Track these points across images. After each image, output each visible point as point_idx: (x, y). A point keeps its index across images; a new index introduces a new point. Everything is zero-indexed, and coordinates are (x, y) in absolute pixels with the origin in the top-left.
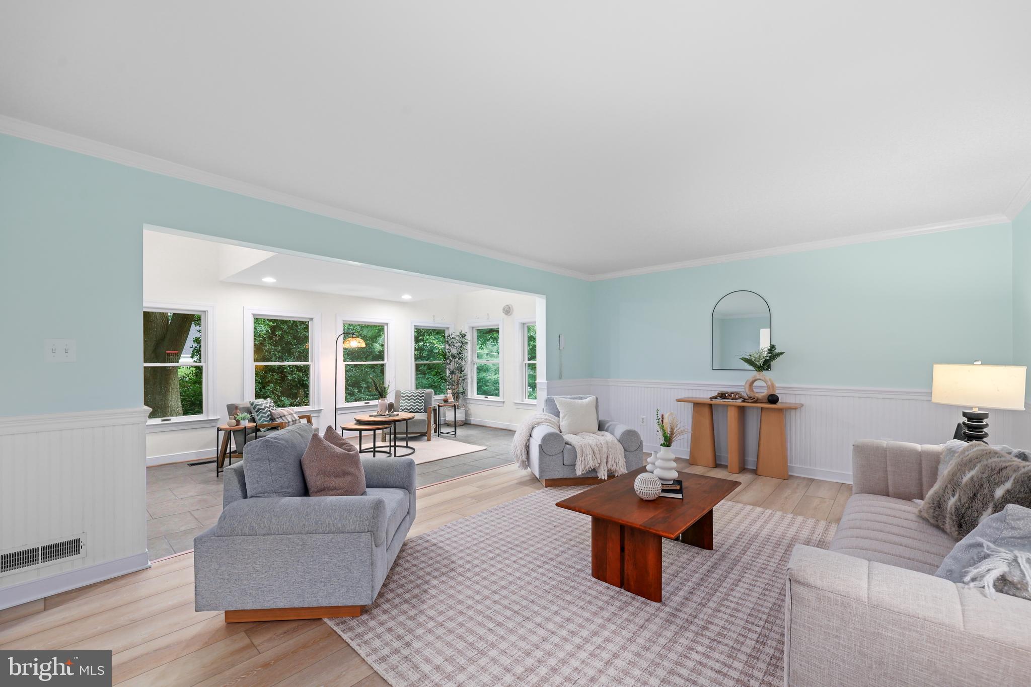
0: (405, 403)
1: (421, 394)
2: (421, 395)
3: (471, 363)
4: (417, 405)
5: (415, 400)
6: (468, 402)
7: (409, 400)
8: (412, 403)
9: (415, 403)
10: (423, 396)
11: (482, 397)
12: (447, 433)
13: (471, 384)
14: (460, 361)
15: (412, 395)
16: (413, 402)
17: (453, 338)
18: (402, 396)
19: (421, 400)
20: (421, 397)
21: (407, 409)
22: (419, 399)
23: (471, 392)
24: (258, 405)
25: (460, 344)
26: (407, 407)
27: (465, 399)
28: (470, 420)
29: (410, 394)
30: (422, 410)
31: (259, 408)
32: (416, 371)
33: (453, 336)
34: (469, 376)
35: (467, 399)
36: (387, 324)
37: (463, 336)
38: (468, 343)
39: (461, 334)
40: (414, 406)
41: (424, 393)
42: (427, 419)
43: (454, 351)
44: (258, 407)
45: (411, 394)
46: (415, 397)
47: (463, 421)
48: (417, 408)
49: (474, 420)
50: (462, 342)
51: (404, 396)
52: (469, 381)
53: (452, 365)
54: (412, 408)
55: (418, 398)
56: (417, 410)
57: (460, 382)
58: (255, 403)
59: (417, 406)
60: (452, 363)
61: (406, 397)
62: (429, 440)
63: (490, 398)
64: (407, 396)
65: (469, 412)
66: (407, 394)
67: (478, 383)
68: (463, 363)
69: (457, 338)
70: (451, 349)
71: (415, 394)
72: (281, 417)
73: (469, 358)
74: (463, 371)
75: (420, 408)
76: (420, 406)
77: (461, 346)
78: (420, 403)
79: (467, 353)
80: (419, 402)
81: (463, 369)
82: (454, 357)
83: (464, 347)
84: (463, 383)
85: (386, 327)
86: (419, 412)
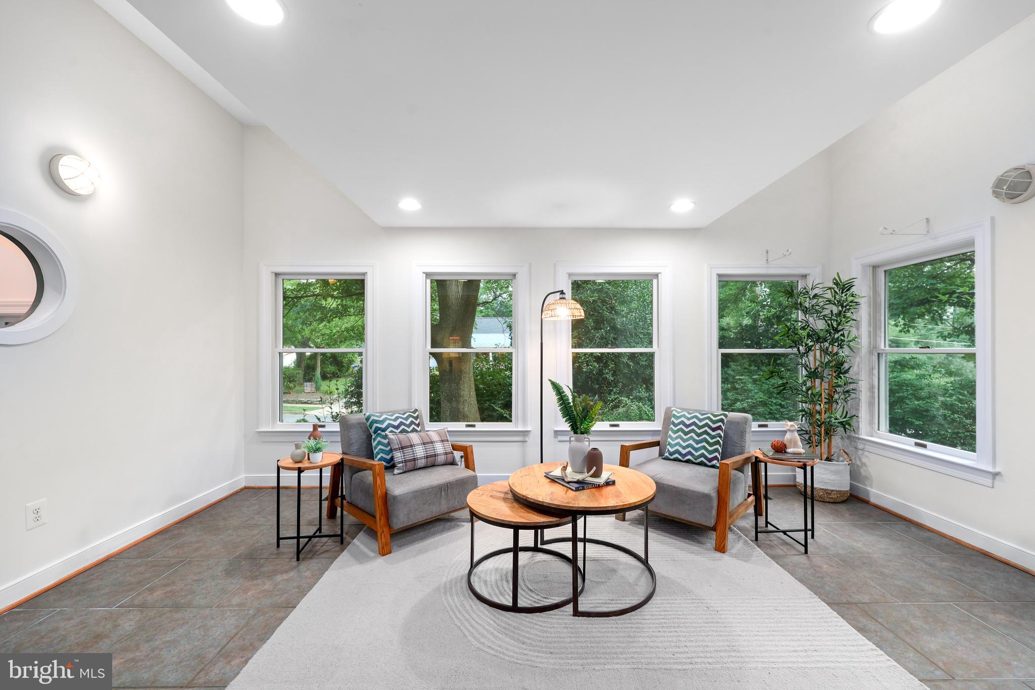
0: (677, 438)
1: (714, 422)
2: (714, 426)
3: (871, 353)
4: (704, 447)
5: (699, 435)
6: (860, 446)
7: (686, 434)
8: (691, 442)
9: (698, 442)
10: (719, 428)
11: (905, 443)
12: (785, 532)
13: (871, 404)
14: (836, 349)
15: (694, 424)
16: (694, 440)
17: (815, 296)
18: (674, 424)
19: (713, 437)
20: (714, 430)
21: (680, 454)
22: (708, 434)
23: (871, 423)
24: (376, 422)
25: (835, 310)
26: (681, 450)
27: (853, 440)
28: (867, 492)
29: (689, 419)
30: (715, 462)
31: (376, 427)
32: (722, 367)
33: (816, 291)
34: (863, 386)
35: (859, 439)
36: (656, 276)
37: (845, 287)
38: (857, 304)
39: (837, 284)
40: (696, 450)
41: (722, 421)
42: (714, 495)
43: (820, 325)
44: (375, 425)
45: (691, 421)
46: (700, 427)
47: (847, 492)
48: (703, 455)
49: (877, 494)
50: (840, 304)
51: (676, 422)
52: (864, 396)
53: (811, 358)
54: (690, 453)
55: (706, 432)
56: (702, 459)
57: (836, 396)
58: (372, 418)
59: (703, 451)
60: (811, 354)
61: (681, 426)
62: (721, 548)
63: (935, 450)
64: (683, 423)
65: (862, 471)
66: (683, 419)
67: (892, 405)
68: (845, 352)
69: (829, 295)
70: (811, 319)
71: (701, 420)
72: (402, 448)
73: (864, 341)
74: (847, 372)
75: (710, 456)
76: (711, 452)
77: (840, 313)
78: (711, 445)
79: (858, 328)
80: (708, 442)
81: (846, 366)
82: (816, 337)
83: (848, 314)
84: (846, 400)
85: (655, 281)
86: (706, 465)
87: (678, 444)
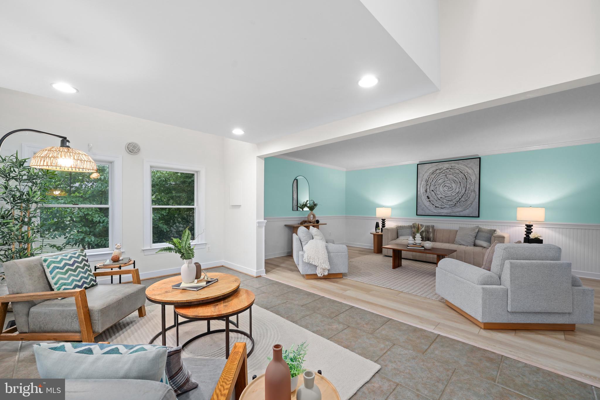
87: (73, 280)
